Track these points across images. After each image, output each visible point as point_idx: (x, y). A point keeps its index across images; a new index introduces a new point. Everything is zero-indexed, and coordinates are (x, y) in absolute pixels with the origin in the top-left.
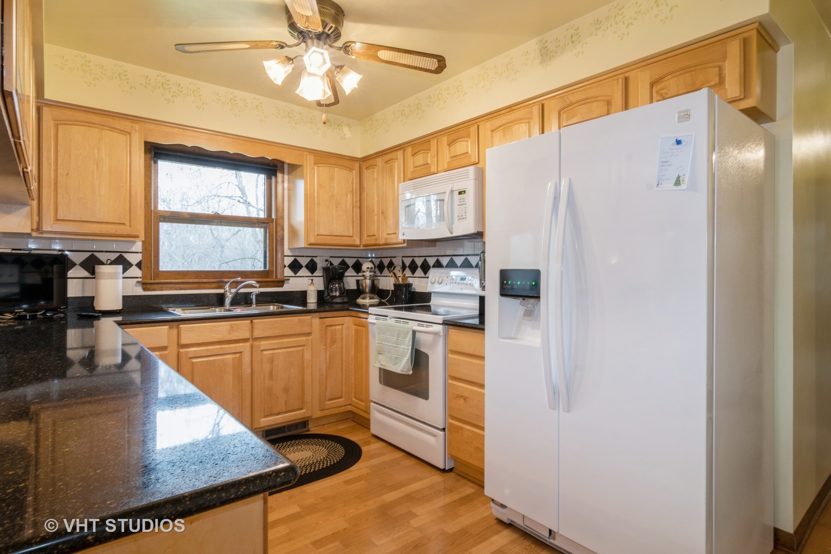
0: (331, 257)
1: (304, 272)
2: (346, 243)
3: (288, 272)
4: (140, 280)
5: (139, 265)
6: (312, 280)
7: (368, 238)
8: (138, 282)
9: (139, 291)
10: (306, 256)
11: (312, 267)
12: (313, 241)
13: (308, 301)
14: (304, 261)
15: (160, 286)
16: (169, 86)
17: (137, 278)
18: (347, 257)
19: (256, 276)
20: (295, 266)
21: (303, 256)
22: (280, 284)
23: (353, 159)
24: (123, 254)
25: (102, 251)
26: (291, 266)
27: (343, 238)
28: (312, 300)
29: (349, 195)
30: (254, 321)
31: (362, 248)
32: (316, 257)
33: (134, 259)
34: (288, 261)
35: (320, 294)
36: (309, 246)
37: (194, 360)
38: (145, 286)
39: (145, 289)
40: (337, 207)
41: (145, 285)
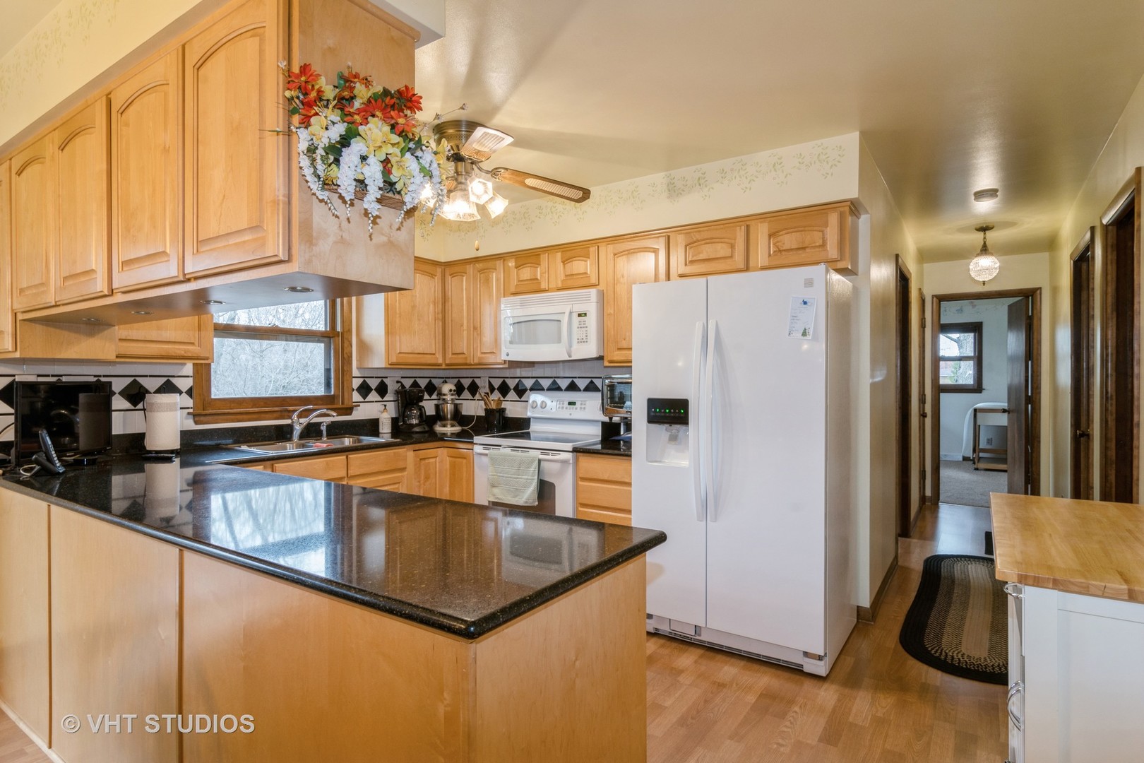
0: (402, 377)
1: (373, 396)
2: (429, 362)
3: (356, 397)
4: (191, 410)
5: (190, 392)
6: (385, 406)
7: (454, 356)
8: (189, 413)
9: (192, 425)
10: (376, 377)
11: (382, 390)
12: (394, 360)
13: (381, 431)
14: (373, 383)
15: (216, 417)
17: (188, 408)
18: (417, 378)
19: (321, 402)
20: (364, 390)
21: (373, 377)
22: (349, 411)
23: (435, 263)
24: (171, 379)
25: (146, 376)
26: (359, 389)
27: (425, 356)
28: (385, 428)
29: (431, 306)
30: (350, 456)
31: (444, 367)
32: (387, 377)
33: (184, 384)
34: (356, 383)
35: (394, 421)
36: (389, 366)
38: (196, 419)
39: (196, 423)
40: (419, 320)
41: (196, 416)
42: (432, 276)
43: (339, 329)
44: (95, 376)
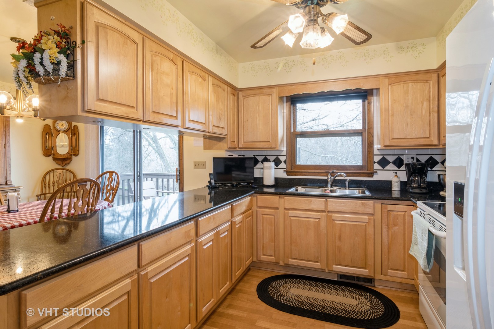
0: (417, 155)
1: (391, 166)
2: (422, 144)
3: (376, 166)
4: (285, 170)
5: (285, 162)
6: (396, 173)
8: (284, 171)
9: (285, 176)
10: (393, 155)
11: (399, 163)
13: (393, 189)
14: (391, 159)
15: (295, 173)
16: (304, 62)
17: (284, 169)
18: (435, 155)
19: (353, 169)
20: (383, 163)
21: (391, 155)
22: (370, 175)
24: (278, 156)
26: (379, 163)
27: (419, 139)
28: (396, 188)
29: (425, 104)
30: (328, 200)
32: (403, 155)
33: (283, 159)
34: (377, 159)
35: (403, 184)
36: (385, 148)
37: (292, 218)
39: (288, 175)
40: (411, 115)
41: (288, 173)
42: (427, 81)
43: (366, 128)
44: (254, 155)
